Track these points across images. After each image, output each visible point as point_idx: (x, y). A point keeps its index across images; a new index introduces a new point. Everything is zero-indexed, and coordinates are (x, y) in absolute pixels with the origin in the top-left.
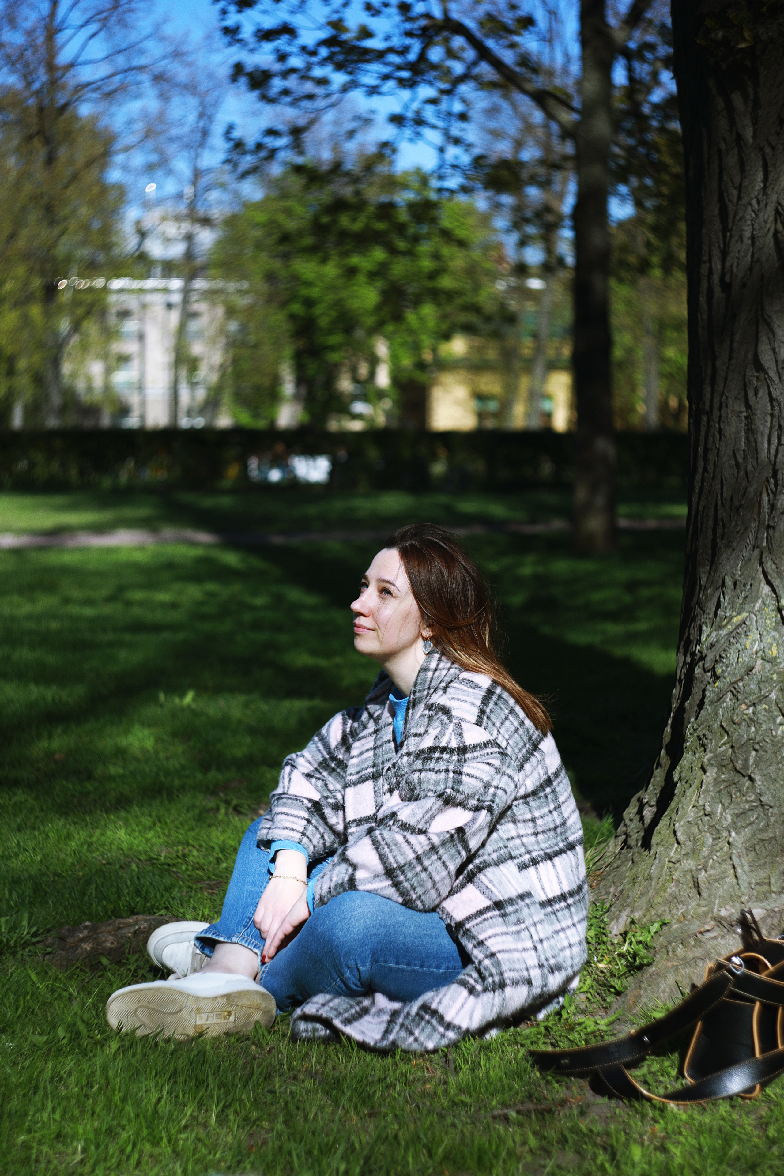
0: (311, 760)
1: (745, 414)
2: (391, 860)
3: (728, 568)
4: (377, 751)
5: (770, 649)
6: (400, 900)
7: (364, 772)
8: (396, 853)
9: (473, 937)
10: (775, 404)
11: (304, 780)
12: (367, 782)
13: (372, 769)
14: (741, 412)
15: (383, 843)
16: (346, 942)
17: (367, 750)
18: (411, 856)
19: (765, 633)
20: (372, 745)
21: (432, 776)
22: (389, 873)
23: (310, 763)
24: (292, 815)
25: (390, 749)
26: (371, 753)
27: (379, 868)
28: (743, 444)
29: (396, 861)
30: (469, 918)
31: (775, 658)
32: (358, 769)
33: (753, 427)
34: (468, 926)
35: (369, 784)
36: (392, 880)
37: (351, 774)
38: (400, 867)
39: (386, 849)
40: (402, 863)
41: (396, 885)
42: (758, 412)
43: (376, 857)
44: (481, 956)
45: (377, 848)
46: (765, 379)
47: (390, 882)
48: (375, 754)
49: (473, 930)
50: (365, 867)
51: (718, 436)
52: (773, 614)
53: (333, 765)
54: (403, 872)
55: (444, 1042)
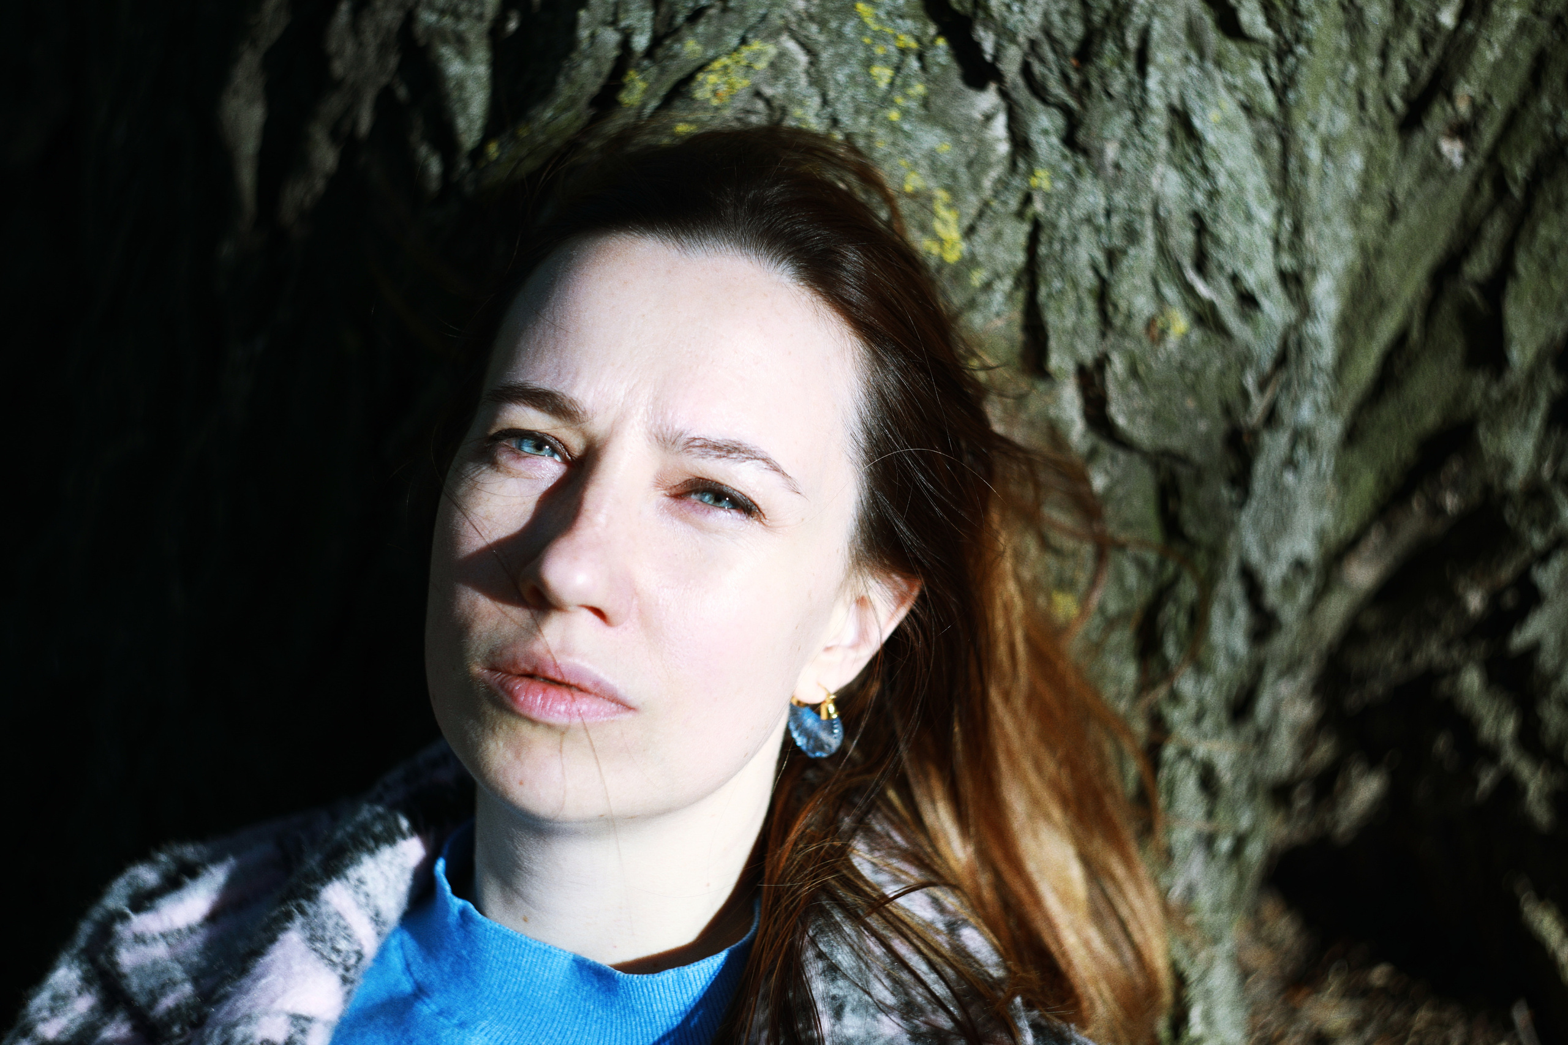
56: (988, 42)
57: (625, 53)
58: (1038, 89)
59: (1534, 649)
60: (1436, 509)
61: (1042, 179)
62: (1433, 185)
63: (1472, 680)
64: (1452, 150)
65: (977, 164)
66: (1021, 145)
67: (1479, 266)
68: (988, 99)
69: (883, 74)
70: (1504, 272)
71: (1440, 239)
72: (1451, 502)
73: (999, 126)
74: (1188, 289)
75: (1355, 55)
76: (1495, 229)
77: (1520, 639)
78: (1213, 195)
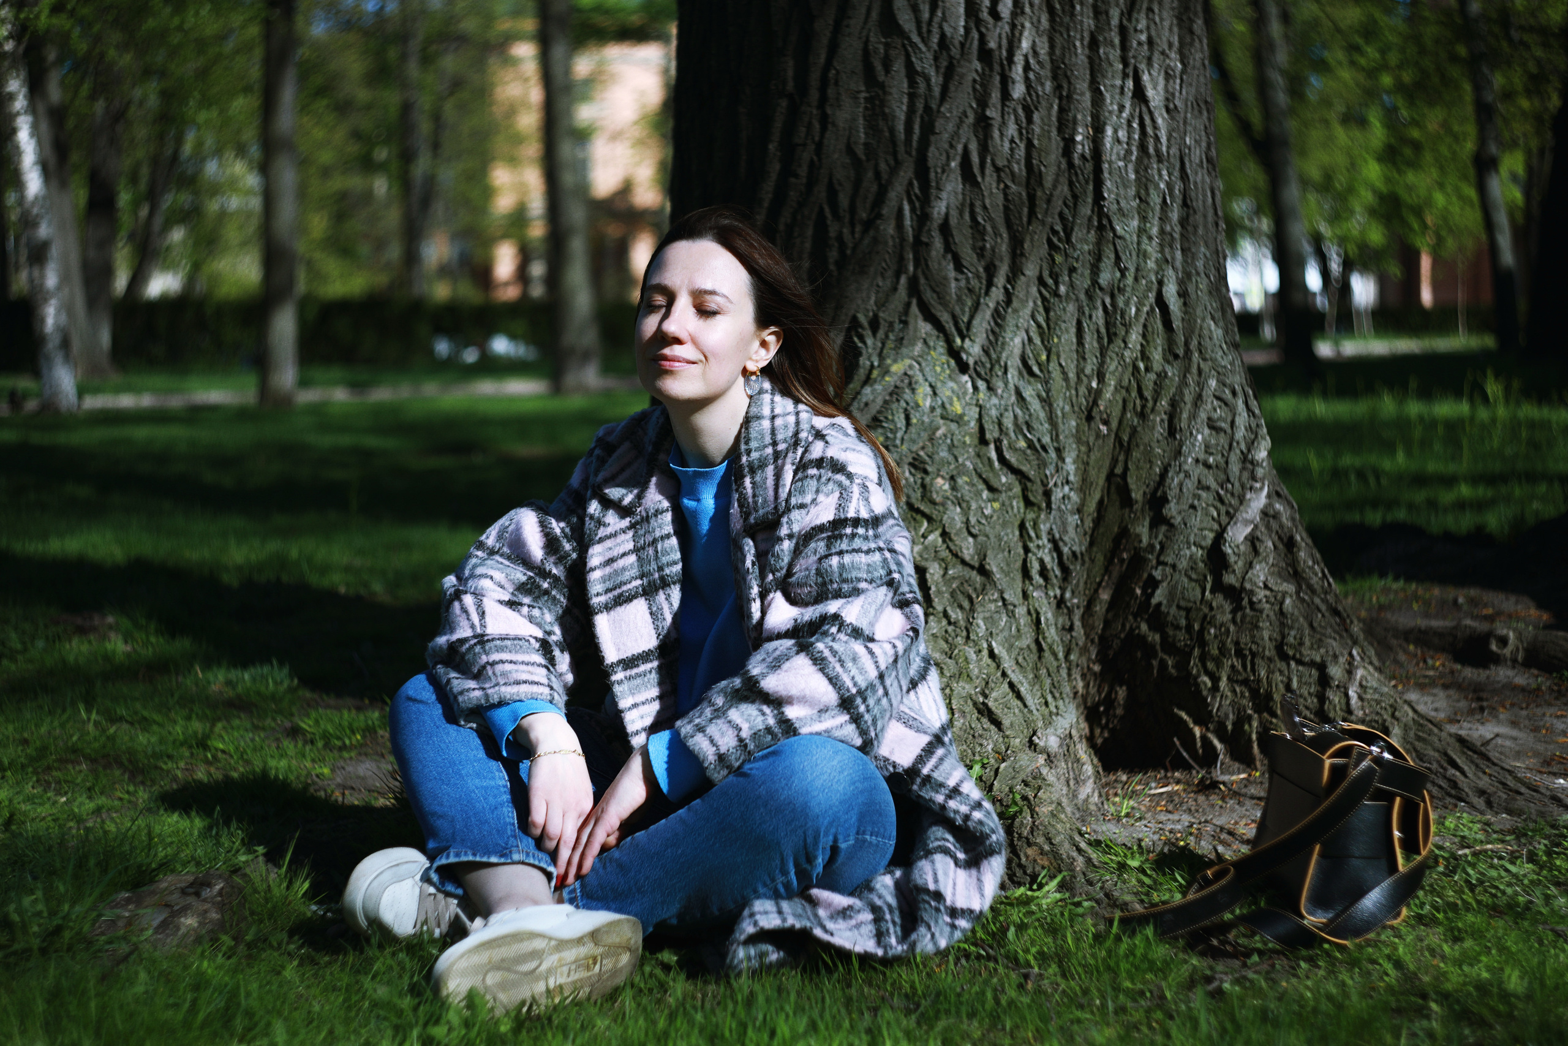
0: (504, 581)
1: (863, 95)
2: (849, 683)
3: (860, 302)
4: (644, 555)
5: (951, 404)
6: (858, 742)
7: (625, 588)
8: (854, 672)
9: (942, 785)
10: (919, 80)
11: (507, 611)
12: (635, 602)
13: (638, 582)
14: (859, 92)
15: (831, 659)
16: (831, 807)
17: (624, 555)
18: (873, 674)
19: (939, 385)
20: (630, 546)
21: (862, 559)
22: (846, 704)
23: (502, 587)
24: (523, 663)
25: (672, 548)
26: (632, 558)
27: (830, 696)
28: (862, 135)
29: (855, 684)
30: (921, 760)
31: (961, 416)
32: (609, 584)
33: (887, 110)
34: (925, 771)
35: (640, 606)
36: (849, 713)
37: (598, 594)
38: (860, 693)
39: (838, 669)
40: (863, 685)
41: (856, 719)
42: (894, 91)
43: (824, 682)
44: (964, 809)
45: (822, 670)
46: (904, 46)
47: (847, 717)
48: (639, 559)
49: (935, 775)
50: (803, 700)
51: (817, 126)
52: (944, 358)
53: (546, 585)
54: (864, 700)
55: (958, 935)
56: (964, 356)
57: (872, 366)
58: (979, 375)
59: (1159, 604)
60: (1122, 561)
61: (981, 395)
62: (1100, 441)
63: (1144, 627)
64: (1104, 429)
65: (965, 393)
66: (975, 388)
67: (1118, 470)
68: (966, 378)
69: (938, 369)
70: (1126, 469)
71: (1107, 463)
72: (1125, 556)
73: (969, 385)
74: (1025, 436)
75: (1068, 388)
76: (1122, 458)
77: (1154, 601)
78: (1030, 415)
